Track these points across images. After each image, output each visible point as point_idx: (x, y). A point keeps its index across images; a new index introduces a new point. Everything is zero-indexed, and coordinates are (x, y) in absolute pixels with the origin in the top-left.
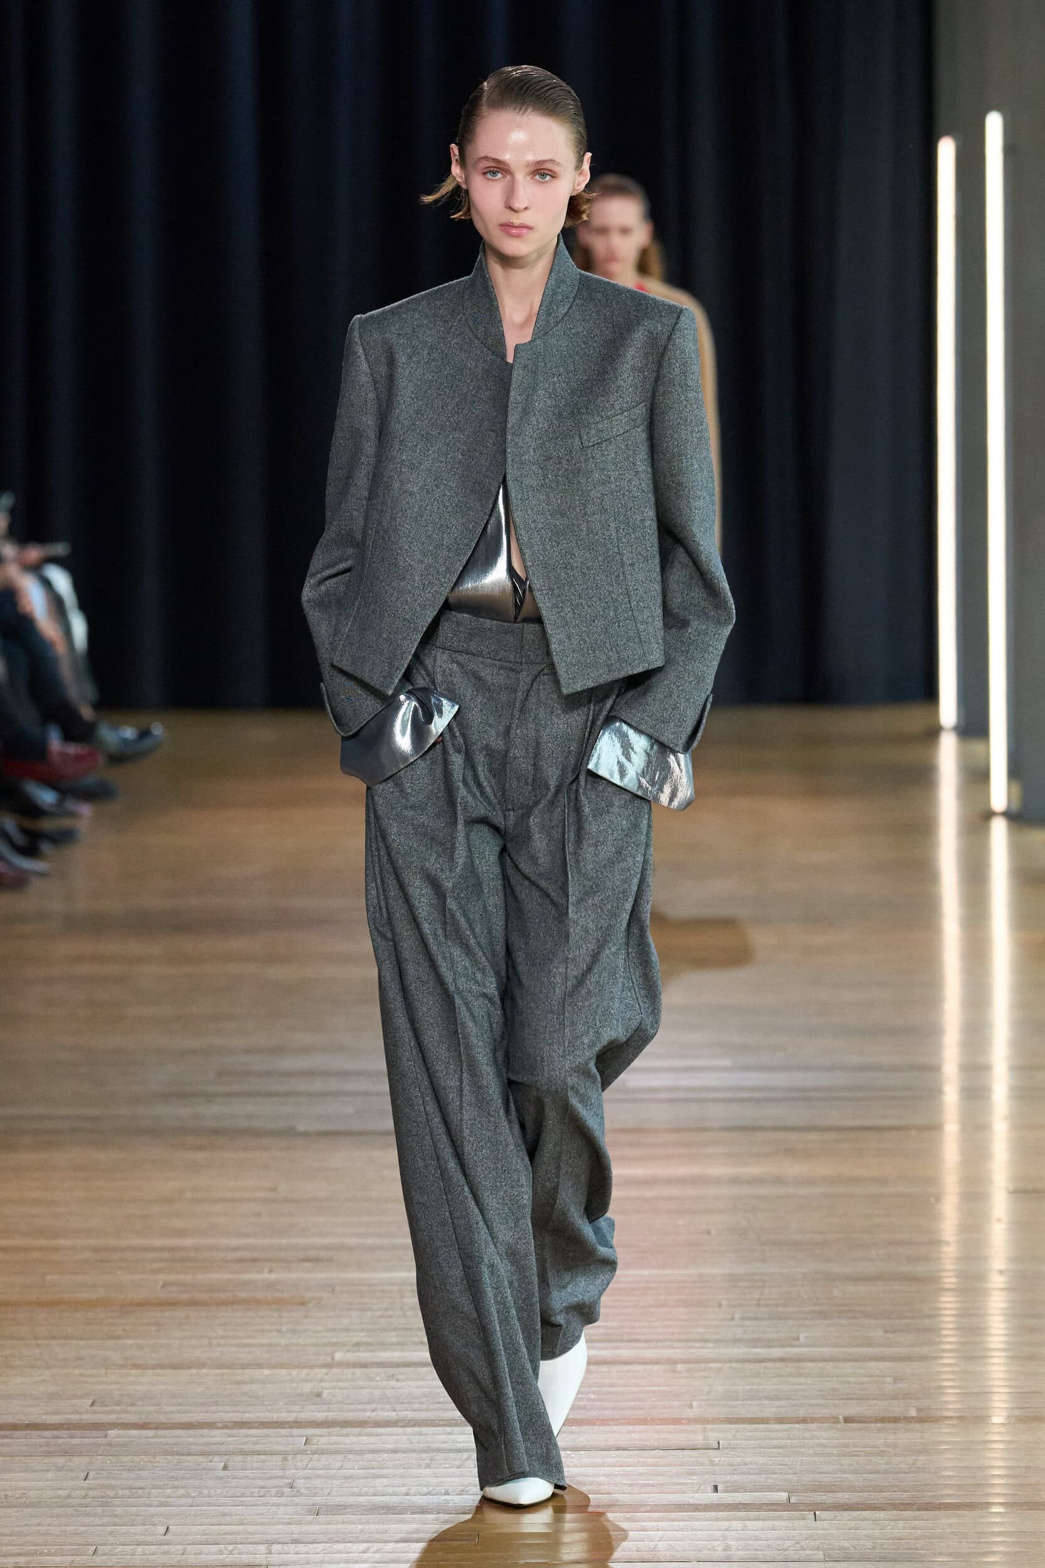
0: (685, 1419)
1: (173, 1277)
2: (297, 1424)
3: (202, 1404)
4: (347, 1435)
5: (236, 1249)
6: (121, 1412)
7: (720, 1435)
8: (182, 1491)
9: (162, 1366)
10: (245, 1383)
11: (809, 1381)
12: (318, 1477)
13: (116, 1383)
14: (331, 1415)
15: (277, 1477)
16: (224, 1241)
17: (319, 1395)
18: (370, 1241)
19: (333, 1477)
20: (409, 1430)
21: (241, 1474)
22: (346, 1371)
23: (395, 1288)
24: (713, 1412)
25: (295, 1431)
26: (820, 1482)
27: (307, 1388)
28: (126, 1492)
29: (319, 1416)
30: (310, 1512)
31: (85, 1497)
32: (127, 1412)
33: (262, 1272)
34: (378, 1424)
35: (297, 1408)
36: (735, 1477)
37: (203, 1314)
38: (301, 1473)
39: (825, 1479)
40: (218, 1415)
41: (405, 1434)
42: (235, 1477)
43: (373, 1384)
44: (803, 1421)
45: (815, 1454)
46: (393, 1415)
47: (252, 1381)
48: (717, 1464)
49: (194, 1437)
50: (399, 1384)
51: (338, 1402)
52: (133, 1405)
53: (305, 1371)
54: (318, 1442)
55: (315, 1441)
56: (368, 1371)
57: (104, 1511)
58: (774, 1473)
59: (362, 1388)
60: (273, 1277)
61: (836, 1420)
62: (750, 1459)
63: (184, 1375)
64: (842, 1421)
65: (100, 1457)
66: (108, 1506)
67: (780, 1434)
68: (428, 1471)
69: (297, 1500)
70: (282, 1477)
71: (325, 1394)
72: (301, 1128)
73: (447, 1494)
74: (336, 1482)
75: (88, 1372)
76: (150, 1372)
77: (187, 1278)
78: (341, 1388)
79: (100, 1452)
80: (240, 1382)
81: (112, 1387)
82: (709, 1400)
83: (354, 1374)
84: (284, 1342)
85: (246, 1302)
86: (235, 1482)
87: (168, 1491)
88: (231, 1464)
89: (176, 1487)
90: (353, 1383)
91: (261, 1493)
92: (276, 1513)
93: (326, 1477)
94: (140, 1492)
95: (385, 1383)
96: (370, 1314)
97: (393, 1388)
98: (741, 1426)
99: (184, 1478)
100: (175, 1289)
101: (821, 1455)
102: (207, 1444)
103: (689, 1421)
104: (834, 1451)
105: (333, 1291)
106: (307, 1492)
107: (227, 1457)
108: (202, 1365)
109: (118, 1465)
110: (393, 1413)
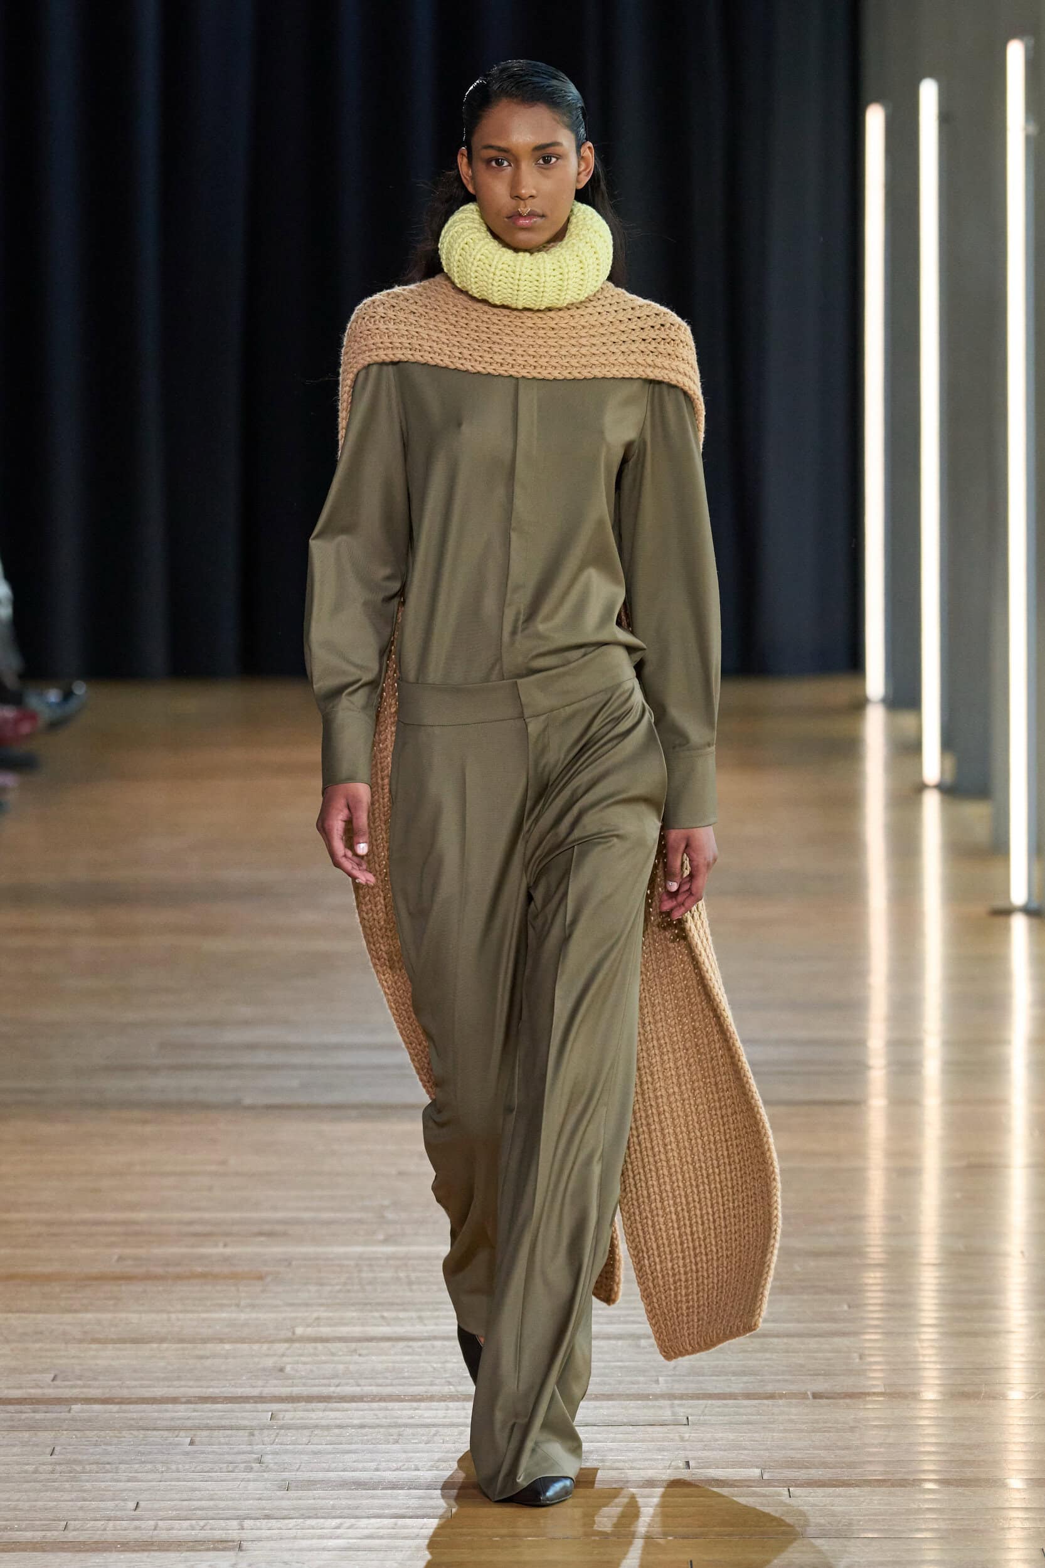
0: (653, 1395)
1: (128, 1251)
2: (261, 1399)
3: (165, 1379)
4: (313, 1410)
5: (190, 1223)
6: (84, 1386)
7: (690, 1411)
8: (149, 1466)
9: (123, 1341)
10: (208, 1358)
11: (774, 1356)
12: (286, 1452)
13: (78, 1357)
14: (296, 1391)
15: (244, 1453)
16: (177, 1215)
17: (282, 1370)
18: (326, 1215)
19: (301, 1453)
20: (375, 1405)
21: (209, 1449)
22: (308, 1345)
23: (352, 1263)
24: (679, 1388)
25: (260, 1406)
26: (792, 1458)
27: (269, 1362)
28: (94, 1467)
29: (285, 1391)
30: (280, 1488)
31: (53, 1472)
32: (89, 1387)
33: (216, 1246)
34: (343, 1399)
35: (260, 1383)
36: (706, 1454)
37: (161, 1288)
38: (269, 1448)
39: (798, 1455)
40: (182, 1390)
41: (372, 1410)
42: (203, 1453)
43: (336, 1358)
44: (771, 1396)
45: (785, 1431)
46: (357, 1390)
47: (214, 1356)
48: (687, 1441)
49: (159, 1411)
50: (361, 1359)
51: (301, 1378)
52: (95, 1379)
53: (265, 1346)
54: (284, 1417)
55: (282, 1416)
56: (328, 1345)
57: (73, 1486)
58: (745, 1449)
59: (325, 1363)
60: (228, 1251)
61: (804, 1396)
62: (720, 1435)
63: (146, 1349)
64: (810, 1397)
65: (65, 1432)
66: (77, 1481)
67: (749, 1410)
68: (396, 1447)
69: (266, 1475)
70: (251, 1453)
71: (288, 1369)
72: (248, 1101)
73: (417, 1469)
74: (305, 1458)
75: (48, 1346)
76: (110, 1346)
77: (142, 1252)
78: (305, 1363)
79: (65, 1427)
80: (201, 1357)
81: (73, 1361)
82: (674, 1375)
83: (316, 1348)
84: (243, 1316)
85: (203, 1276)
86: (202, 1457)
87: (137, 1466)
88: (197, 1439)
89: (144, 1462)
90: (316, 1358)
91: (230, 1469)
92: (246, 1488)
93: (294, 1453)
94: (108, 1466)
95: (348, 1358)
96: (329, 1288)
97: (356, 1363)
98: (710, 1402)
99: (150, 1453)
100: (130, 1262)
101: (791, 1431)
102: (172, 1419)
103: (657, 1397)
104: (804, 1427)
105: (290, 1264)
106: (275, 1467)
107: (193, 1432)
108: (162, 1340)
109: (83, 1439)
110: (358, 1389)
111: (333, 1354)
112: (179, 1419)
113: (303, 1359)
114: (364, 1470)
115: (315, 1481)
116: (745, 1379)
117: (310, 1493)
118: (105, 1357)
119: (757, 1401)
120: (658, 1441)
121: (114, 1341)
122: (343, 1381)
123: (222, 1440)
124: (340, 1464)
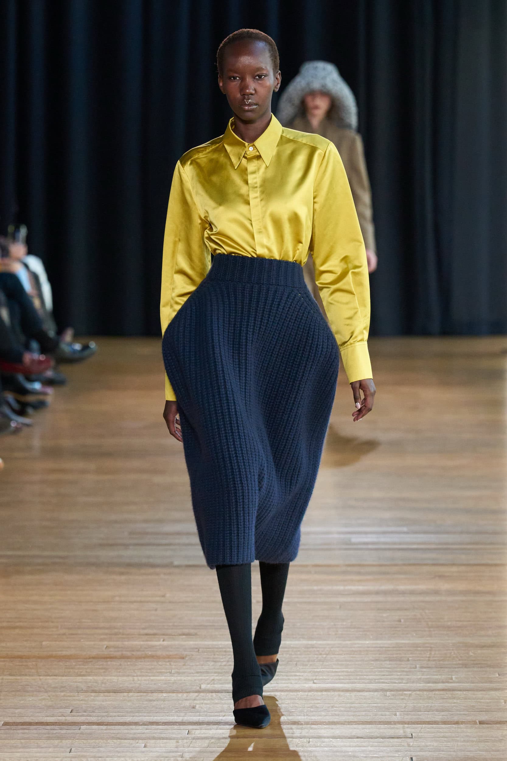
0: (393, 722)
1: (112, 643)
2: (182, 723)
3: (131, 712)
4: (211, 729)
5: (145, 628)
6: (87, 716)
7: (413, 730)
8: (123, 759)
9: (109, 692)
10: (154, 701)
11: (458, 701)
12: (196, 752)
13: (85, 700)
14: (201, 719)
15: (173, 752)
16: (138, 624)
17: (194, 707)
19: (204, 752)
21: (154, 749)
22: (208, 694)
24: (407, 718)
25: (182, 727)
26: (468, 756)
27: (187, 703)
28: (93, 759)
29: (195, 719)
32: (90, 716)
33: (159, 641)
35: (182, 714)
36: (422, 753)
37: (129, 663)
38: (186, 749)
39: (471, 755)
40: (140, 718)
42: (151, 752)
43: (223, 701)
44: (457, 723)
45: (464, 741)
47: (157, 700)
48: (412, 746)
49: (128, 729)
51: (204, 712)
52: (94, 712)
53: (185, 695)
54: (195, 733)
55: (193, 732)
56: (220, 694)
58: (443, 751)
59: (217, 704)
60: (165, 643)
61: (475, 723)
62: (429, 743)
63: (121, 696)
64: (478, 723)
65: (77, 740)
67: (445, 730)
70: (177, 752)
71: (197, 707)
72: (176, 563)
74: (206, 755)
75: (68, 694)
76: (102, 694)
77: (119, 643)
78: (206, 704)
79: (77, 738)
80: (151, 701)
81: (81, 702)
82: (405, 711)
83: (212, 696)
84: (173, 679)
85: (152, 657)
86: (151, 754)
88: (148, 744)
89: (119, 757)
90: (212, 701)
93: (200, 752)
96: (220, 663)
98: (424, 726)
99: (123, 752)
100: (112, 649)
101: (468, 741)
102: (135, 734)
103: (395, 723)
104: (475, 739)
105: (198, 651)
107: (146, 741)
108: (129, 691)
109: (87, 744)
112: (139, 733)
116: (443, 713)
118: (99, 700)
119: (449, 725)
120: (397, 747)
121: (104, 692)
122: (227, 714)
123: (162, 745)
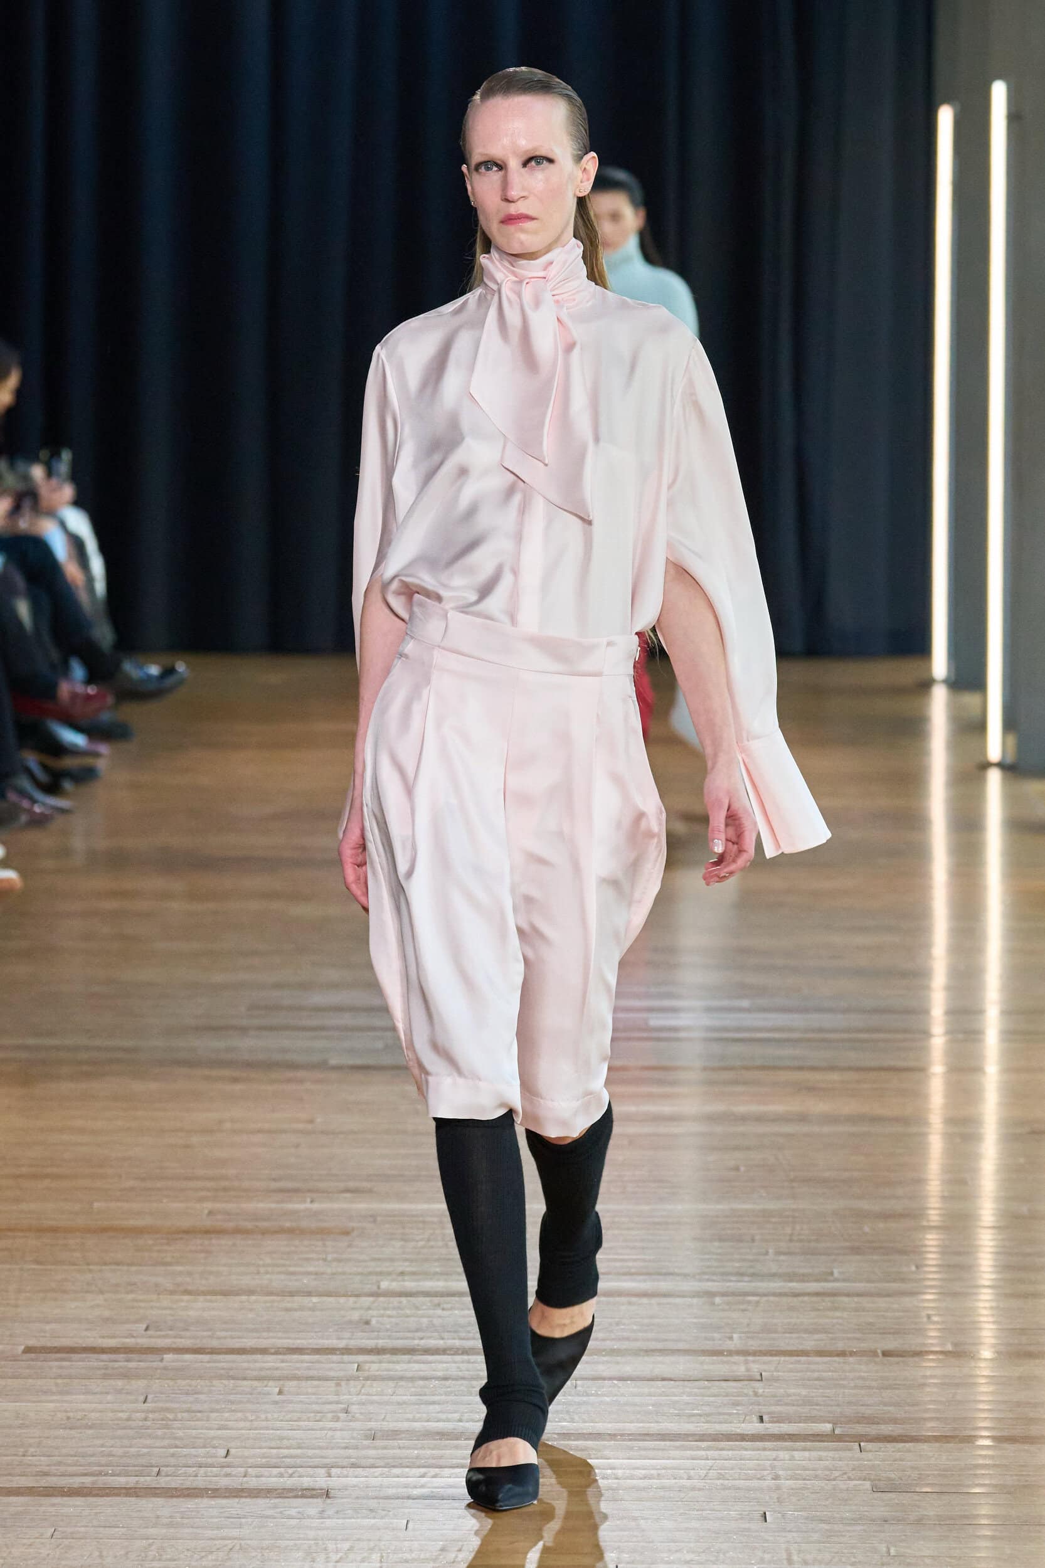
0: (727, 1351)
1: (218, 1206)
2: (347, 1351)
3: (253, 1330)
4: (398, 1362)
5: (278, 1179)
6: (175, 1337)
7: (763, 1367)
8: (240, 1415)
9: (214, 1293)
10: (296, 1310)
11: (845, 1314)
12: (372, 1403)
13: (170, 1308)
14: (381, 1343)
15: (331, 1403)
16: (266, 1172)
17: (367, 1323)
19: (387, 1403)
20: (458, 1358)
21: (297, 1398)
22: (392, 1299)
24: (753, 1345)
25: (346, 1358)
26: (862, 1414)
27: (356, 1316)
28: (185, 1415)
29: (370, 1343)
30: (367, 1437)
31: (146, 1419)
32: (181, 1337)
33: (305, 1202)
34: (427, 1351)
35: (347, 1335)
36: (779, 1408)
37: (250, 1242)
38: (355, 1398)
39: (868, 1411)
40: (271, 1341)
42: (291, 1402)
43: (420, 1312)
44: (842, 1354)
45: (856, 1387)
47: (302, 1308)
48: (761, 1396)
49: (248, 1362)
50: (446, 1313)
51: (387, 1330)
52: (187, 1330)
53: (352, 1299)
54: (370, 1368)
55: (367, 1368)
56: (413, 1299)
57: (165, 1434)
58: (817, 1405)
59: (410, 1316)
60: (316, 1206)
61: (874, 1353)
62: (793, 1391)
63: (235, 1301)
64: (880, 1355)
65: (157, 1381)
66: (168, 1429)
67: (821, 1367)
69: (352, 1424)
70: (338, 1403)
71: (374, 1321)
72: (333, 1062)
74: (390, 1408)
75: (140, 1297)
76: (201, 1298)
77: (231, 1206)
78: (389, 1316)
79: (157, 1376)
80: (287, 1310)
81: (165, 1312)
82: (748, 1332)
83: (400, 1302)
84: (330, 1270)
85: (291, 1231)
86: (290, 1407)
87: (227, 1415)
88: (286, 1389)
89: (233, 1411)
90: (400, 1311)
91: (317, 1418)
92: (333, 1437)
93: (379, 1403)
94: (199, 1415)
95: (431, 1312)
96: (413, 1244)
97: (440, 1317)
98: (783, 1358)
99: (240, 1402)
100: (219, 1217)
101: (862, 1388)
102: (261, 1369)
103: (731, 1353)
104: (874, 1384)
105: (375, 1221)
106: (361, 1417)
107: (281, 1382)
108: (251, 1293)
109: (176, 1388)
110: (441, 1342)
111: (417, 1308)
112: (269, 1369)
113: (388, 1312)
114: (448, 1420)
115: (401, 1431)
116: (816, 1336)
117: (395, 1443)
118: (196, 1308)
119: (828, 1358)
120: (734, 1396)
121: (204, 1293)
123: (310, 1390)
124: (424, 1415)
